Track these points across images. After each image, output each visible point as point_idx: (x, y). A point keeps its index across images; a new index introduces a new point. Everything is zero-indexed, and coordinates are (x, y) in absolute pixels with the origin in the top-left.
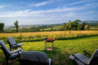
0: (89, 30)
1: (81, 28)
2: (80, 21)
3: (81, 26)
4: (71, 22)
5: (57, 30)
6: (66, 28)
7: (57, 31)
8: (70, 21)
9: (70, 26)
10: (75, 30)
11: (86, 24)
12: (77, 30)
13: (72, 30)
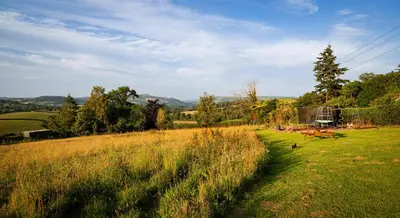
0: (171, 127)
1: (144, 120)
2: (133, 93)
3: (144, 111)
4: (106, 92)
5: (26, 134)
6: (81, 123)
7: (21, 138)
8: (97, 89)
9: (101, 113)
10: (124, 130)
11: (161, 106)
12: (131, 129)
13: (113, 131)
